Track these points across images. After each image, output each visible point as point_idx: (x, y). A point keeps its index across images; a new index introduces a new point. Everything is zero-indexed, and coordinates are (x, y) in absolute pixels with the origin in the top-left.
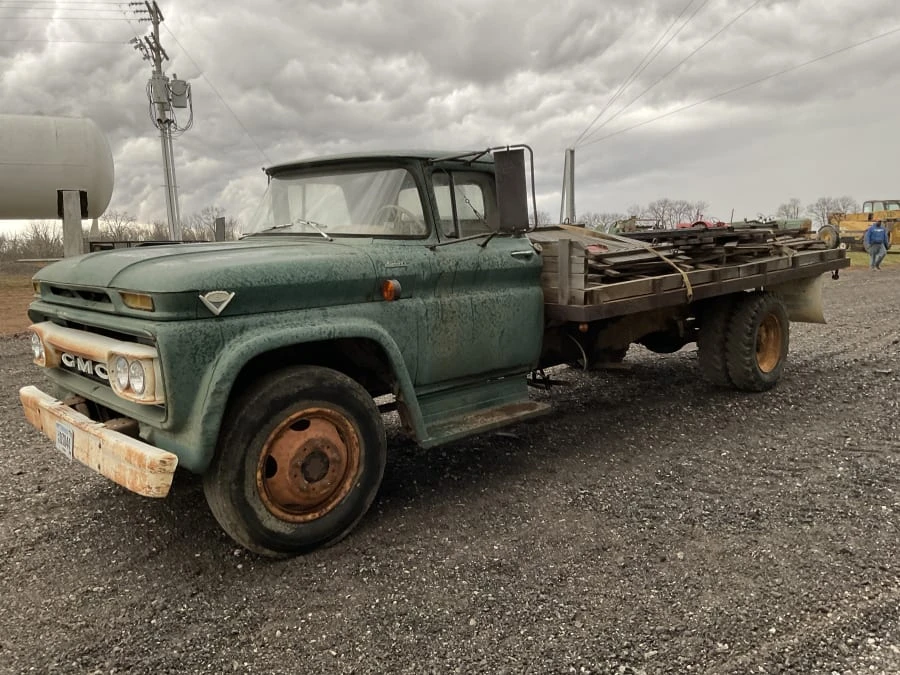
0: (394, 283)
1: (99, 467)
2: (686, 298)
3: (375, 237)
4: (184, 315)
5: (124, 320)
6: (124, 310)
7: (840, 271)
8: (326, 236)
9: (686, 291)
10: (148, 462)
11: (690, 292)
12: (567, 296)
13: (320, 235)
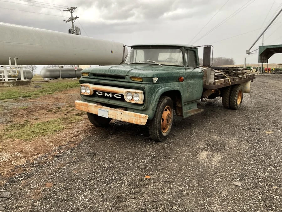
0: (183, 78)
1: (121, 119)
2: (230, 84)
3: (174, 66)
4: (149, 83)
5: (132, 84)
6: (131, 81)
7: (253, 80)
8: (161, 65)
9: (229, 83)
10: (142, 117)
11: (230, 83)
12: (209, 83)
13: (158, 65)
